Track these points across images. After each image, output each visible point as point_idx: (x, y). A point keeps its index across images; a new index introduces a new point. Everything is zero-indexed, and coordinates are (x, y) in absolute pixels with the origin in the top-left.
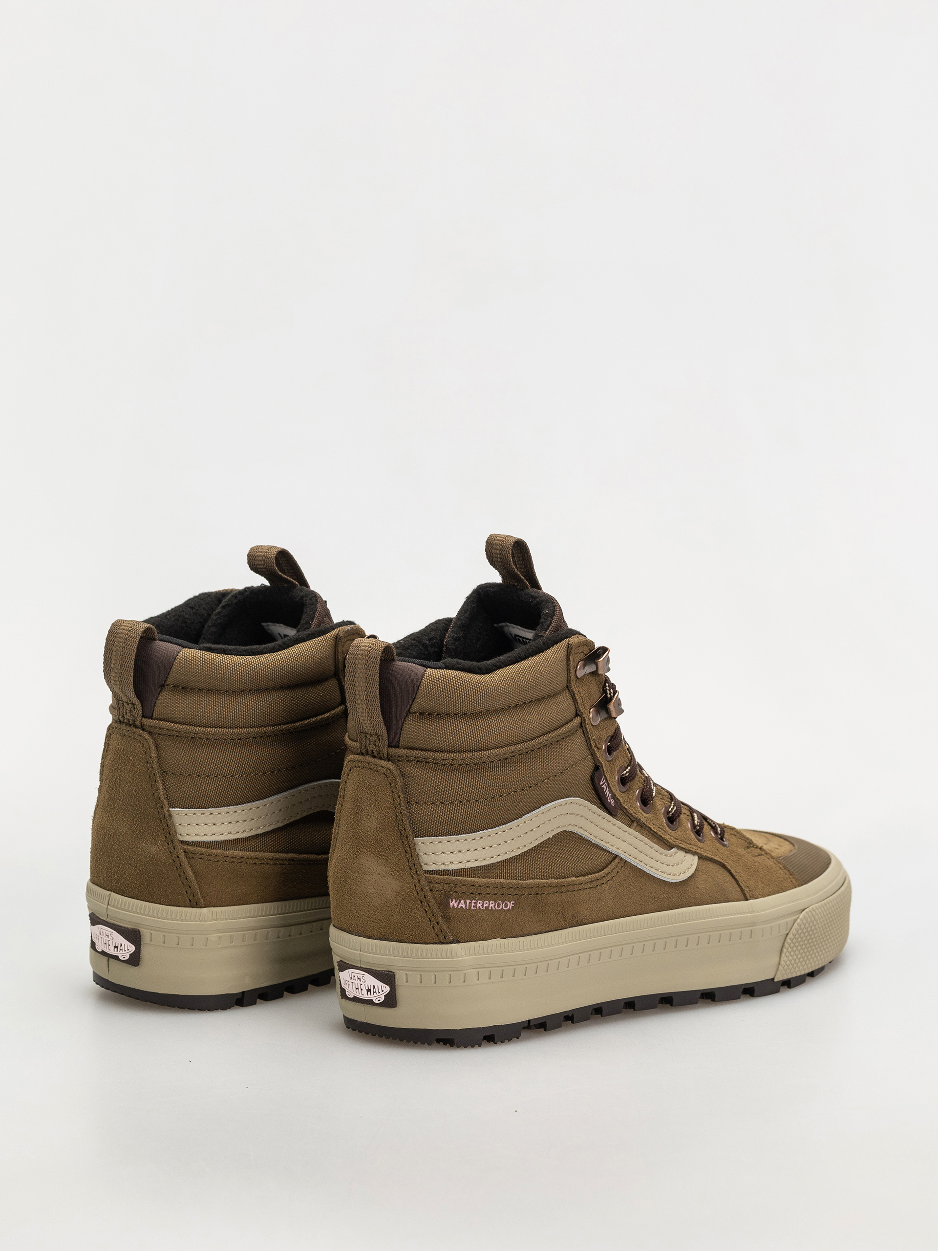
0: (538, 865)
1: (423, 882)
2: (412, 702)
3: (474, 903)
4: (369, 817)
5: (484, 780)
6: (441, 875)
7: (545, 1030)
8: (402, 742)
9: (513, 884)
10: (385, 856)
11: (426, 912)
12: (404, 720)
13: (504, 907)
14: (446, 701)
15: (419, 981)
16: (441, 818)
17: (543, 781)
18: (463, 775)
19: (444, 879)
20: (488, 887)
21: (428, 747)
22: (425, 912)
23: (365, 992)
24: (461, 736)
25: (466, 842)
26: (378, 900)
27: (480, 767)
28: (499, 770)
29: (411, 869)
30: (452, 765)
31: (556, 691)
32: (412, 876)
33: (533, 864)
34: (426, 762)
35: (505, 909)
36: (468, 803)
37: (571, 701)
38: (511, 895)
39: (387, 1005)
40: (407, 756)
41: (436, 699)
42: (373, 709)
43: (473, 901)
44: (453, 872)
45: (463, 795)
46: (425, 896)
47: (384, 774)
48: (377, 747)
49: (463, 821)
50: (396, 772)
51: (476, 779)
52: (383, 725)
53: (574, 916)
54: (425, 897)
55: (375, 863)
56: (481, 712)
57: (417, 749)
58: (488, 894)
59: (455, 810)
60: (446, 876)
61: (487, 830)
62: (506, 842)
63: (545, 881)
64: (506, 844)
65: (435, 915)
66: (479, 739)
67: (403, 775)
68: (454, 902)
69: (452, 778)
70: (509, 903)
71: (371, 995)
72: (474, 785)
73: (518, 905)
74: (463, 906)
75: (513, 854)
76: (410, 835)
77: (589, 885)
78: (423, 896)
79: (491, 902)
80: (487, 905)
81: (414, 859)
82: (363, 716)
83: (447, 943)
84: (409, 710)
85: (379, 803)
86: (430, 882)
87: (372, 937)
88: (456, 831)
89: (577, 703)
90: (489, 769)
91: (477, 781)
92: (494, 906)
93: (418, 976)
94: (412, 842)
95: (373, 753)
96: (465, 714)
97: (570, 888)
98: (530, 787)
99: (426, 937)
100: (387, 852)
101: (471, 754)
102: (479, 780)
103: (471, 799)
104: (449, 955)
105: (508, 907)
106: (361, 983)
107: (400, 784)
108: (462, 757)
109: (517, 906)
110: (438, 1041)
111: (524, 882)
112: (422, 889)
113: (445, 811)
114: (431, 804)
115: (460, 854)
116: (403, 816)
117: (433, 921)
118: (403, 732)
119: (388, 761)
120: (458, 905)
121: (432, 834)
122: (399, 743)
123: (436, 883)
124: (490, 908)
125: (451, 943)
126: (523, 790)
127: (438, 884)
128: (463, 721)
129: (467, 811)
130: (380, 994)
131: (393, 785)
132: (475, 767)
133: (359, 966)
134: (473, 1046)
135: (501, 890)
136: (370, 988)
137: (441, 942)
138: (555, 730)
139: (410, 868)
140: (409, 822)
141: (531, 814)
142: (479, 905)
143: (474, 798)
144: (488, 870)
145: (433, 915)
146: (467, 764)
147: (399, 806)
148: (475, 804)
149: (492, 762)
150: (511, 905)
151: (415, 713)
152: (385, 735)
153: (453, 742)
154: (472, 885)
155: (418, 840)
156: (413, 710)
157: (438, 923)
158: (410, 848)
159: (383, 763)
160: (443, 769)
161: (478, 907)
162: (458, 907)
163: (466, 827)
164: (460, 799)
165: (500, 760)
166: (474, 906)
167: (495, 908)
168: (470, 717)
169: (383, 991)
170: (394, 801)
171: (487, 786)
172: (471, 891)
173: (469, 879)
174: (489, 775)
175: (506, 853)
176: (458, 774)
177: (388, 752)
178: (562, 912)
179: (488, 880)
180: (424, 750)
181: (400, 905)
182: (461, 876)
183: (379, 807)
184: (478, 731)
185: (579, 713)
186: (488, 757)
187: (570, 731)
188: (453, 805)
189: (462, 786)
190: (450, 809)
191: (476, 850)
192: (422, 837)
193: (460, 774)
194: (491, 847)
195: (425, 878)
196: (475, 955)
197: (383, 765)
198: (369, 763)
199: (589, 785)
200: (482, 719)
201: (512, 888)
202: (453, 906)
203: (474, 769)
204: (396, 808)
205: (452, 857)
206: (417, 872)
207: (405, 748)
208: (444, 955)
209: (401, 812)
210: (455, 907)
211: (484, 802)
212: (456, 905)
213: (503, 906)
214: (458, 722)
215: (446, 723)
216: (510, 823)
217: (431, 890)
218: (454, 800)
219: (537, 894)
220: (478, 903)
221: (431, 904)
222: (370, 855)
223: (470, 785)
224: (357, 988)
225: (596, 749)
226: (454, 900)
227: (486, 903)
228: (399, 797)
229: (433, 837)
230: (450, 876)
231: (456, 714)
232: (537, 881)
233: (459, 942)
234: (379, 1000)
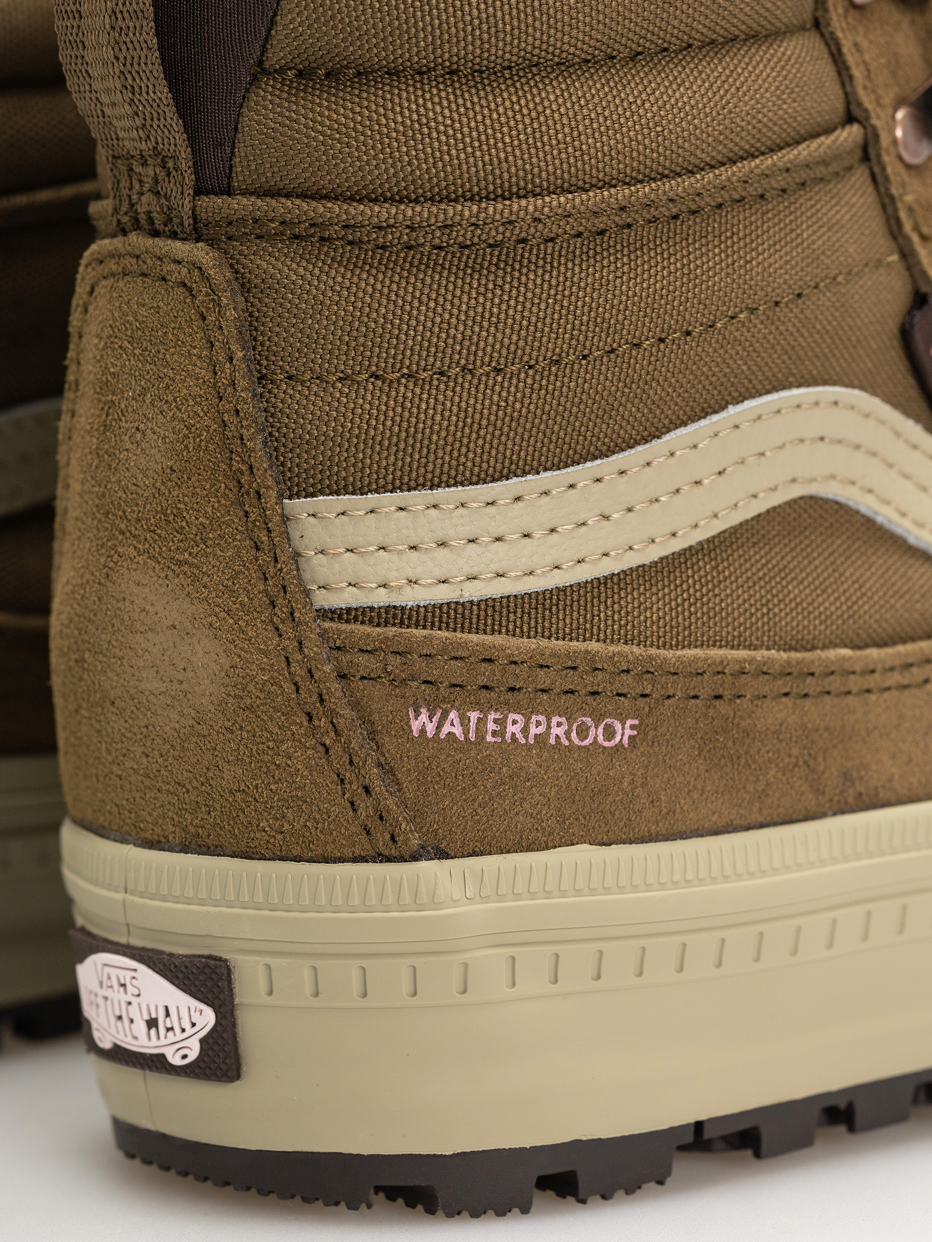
0: (722, 601)
1: (314, 647)
2: (269, 30)
3: (495, 721)
4: (139, 436)
5: (521, 299)
6: (378, 625)
7: (758, 1155)
8: (241, 176)
9: (631, 658)
10: (191, 565)
11: (327, 751)
12: (244, 97)
13: (601, 738)
14: (382, 20)
15: (308, 989)
16: (375, 429)
17: (732, 318)
18: (448, 282)
19: (387, 638)
20: (541, 666)
21: (326, 183)
22: (322, 749)
23: (140, 1027)
24: (436, 144)
25: (461, 510)
26: (174, 716)
27: (507, 255)
28: (577, 269)
29: (273, 604)
30: (410, 248)
31: (778, 24)
32: (277, 629)
33: (703, 596)
34: (322, 239)
35: (606, 744)
36: (469, 377)
37: (827, 68)
38: (624, 695)
39: (208, 1072)
40: (256, 221)
41: (349, 16)
42: (136, 60)
43: (492, 716)
44: (417, 612)
45: (449, 351)
46: (320, 695)
47: (185, 285)
48: (163, 200)
49: (450, 439)
50: (220, 275)
51: (494, 295)
52: (171, 112)
53: (846, 776)
54: (322, 701)
55: (162, 590)
56: (509, 68)
57: (287, 196)
58: (543, 691)
59: (421, 399)
60: (394, 629)
61: (538, 473)
62: (606, 518)
63: (743, 653)
64: (605, 523)
65: (356, 760)
66: (502, 155)
67: (245, 287)
68: (424, 717)
69: (410, 289)
70: (618, 726)
71: (158, 1038)
72: (487, 315)
73: (651, 733)
74: (458, 731)
75: (632, 560)
76: (268, 488)
77: (896, 678)
78: (315, 698)
79: (555, 720)
80: (541, 730)
81: (281, 570)
82: (108, 91)
83: (402, 859)
84: (260, 63)
85: (167, 387)
86: (338, 648)
87: (159, 842)
88: (429, 476)
89: (851, 77)
90: (541, 263)
91: (497, 301)
92: (568, 734)
93: (307, 974)
94: (273, 510)
95: (151, 221)
96: (452, 73)
97: (835, 683)
98: (688, 333)
99: (330, 839)
100: (195, 551)
101: (475, 208)
102: (506, 298)
103: (478, 363)
104: (407, 898)
105: (618, 738)
106: (129, 998)
107: (231, 314)
108: (442, 216)
109: (646, 735)
110: (392, 1193)
111: (669, 654)
112: (310, 671)
113: (386, 404)
114: (340, 379)
115: (443, 551)
116: (245, 423)
117: (351, 783)
118: (239, 136)
119: (197, 242)
120: (439, 727)
121: (346, 486)
122: (230, 177)
123: (362, 651)
124: (552, 741)
125: (415, 858)
126: (662, 340)
127: (366, 656)
128: (443, 94)
129: (463, 405)
130: (185, 1035)
131: (211, 318)
132: (491, 255)
133: (123, 940)
134: (501, 1212)
135: (588, 679)
136: (154, 1016)
137: (380, 855)
138: (772, 150)
139: (272, 602)
140: (265, 443)
141: (692, 427)
142: (511, 729)
143: (487, 359)
144: (544, 609)
145: (351, 762)
146: (463, 247)
147: (230, 390)
148: (491, 382)
149: (552, 240)
150: (628, 732)
151: (281, 71)
152: (184, 154)
153: (410, 163)
154: (485, 660)
155: (298, 506)
156: (273, 59)
157: (367, 790)
158: (269, 531)
159: (179, 248)
160: (380, 263)
161: (508, 736)
162: (437, 734)
163: (463, 459)
164: (438, 364)
165: (579, 235)
166: (494, 733)
167: (568, 738)
168: (472, 83)
169: (194, 1025)
170: (216, 373)
171: (534, 319)
172: (483, 681)
173: (474, 637)
174: (539, 281)
175: (606, 555)
176: (432, 277)
177: (194, 210)
178: (806, 763)
179: (544, 643)
180: (312, 198)
181: (241, 728)
182: (447, 628)
183: (170, 398)
184: (497, 126)
185: (856, 112)
186: (535, 220)
187: (825, 163)
188: (415, 385)
189: (447, 316)
190: (404, 397)
191: (498, 539)
192: (313, 495)
193: (437, 277)
194: (553, 530)
195: (320, 635)
196: (501, 898)
197: (179, 256)
198: (138, 257)
199: (895, 356)
200: (512, 90)
201: (627, 671)
202: (423, 731)
203: (486, 264)
204: (221, 399)
205: (414, 566)
206: (292, 614)
207: (247, 193)
208: (390, 899)
209: (237, 412)
210: (430, 735)
211: (523, 375)
212: (430, 728)
213: (597, 733)
214: (428, 96)
215: (384, 99)
216: (620, 456)
217: (343, 676)
218: (418, 364)
219: (718, 697)
220: (509, 721)
221: (340, 722)
222: (145, 563)
223: (472, 313)
224: (120, 1018)
225: (915, 238)
226: (423, 710)
227: (538, 724)
228: (231, 359)
229: (347, 496)
230: (408, 627)
231: (421, 73)
232: (716, 653)
233: (443, 855)
234: (185, 1057)
